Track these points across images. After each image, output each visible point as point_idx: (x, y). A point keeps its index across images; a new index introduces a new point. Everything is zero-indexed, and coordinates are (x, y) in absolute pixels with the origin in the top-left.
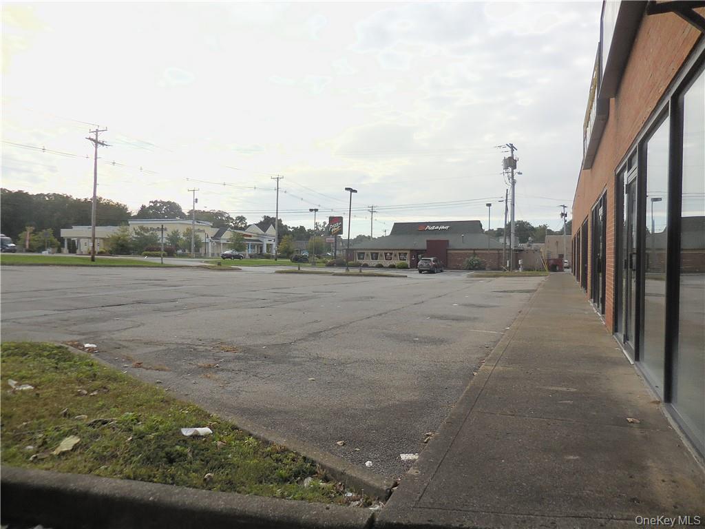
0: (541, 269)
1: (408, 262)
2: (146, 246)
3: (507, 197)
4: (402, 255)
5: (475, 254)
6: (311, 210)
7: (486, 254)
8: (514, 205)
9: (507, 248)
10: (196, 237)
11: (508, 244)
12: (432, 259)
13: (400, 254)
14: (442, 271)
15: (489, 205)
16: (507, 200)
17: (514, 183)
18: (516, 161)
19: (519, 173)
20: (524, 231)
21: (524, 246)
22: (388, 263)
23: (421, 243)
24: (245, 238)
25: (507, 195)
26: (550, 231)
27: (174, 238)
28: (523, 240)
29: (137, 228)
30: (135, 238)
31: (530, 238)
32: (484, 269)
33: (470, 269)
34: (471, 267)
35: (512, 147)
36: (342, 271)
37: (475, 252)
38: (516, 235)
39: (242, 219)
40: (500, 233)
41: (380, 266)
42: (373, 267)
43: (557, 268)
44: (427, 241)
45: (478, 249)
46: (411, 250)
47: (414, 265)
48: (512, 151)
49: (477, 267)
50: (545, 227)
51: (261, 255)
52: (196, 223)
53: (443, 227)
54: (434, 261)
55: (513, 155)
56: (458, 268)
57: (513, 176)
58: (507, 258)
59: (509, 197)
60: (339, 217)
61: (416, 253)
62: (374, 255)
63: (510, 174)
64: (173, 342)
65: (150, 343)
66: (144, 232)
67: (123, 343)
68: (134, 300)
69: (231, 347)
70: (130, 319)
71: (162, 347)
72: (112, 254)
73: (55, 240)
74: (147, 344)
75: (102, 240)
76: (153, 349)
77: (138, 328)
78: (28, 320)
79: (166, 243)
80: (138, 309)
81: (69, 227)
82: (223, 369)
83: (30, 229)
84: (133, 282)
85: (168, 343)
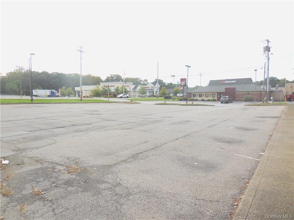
0: (283, 101)
1: (216, 98)
2: (105, 93)
3: (265, 66)
4: (213, 94)
5: (248, 94)
6: (172, 76)
7: (254, 94)
8: (268, 70)
9: (265, 90)
10: (125, 89)
11: (265, 88)
12: (227, 97)
13: (212, 94)
14: (232, 102)
15: (256, 70)
16: (265, 67)
17: (269, 59)
18: (270, 48)
19: (272, 54)
20: (274, 82)
21: (274, 89)
22: (207, 99)
23: (222, 89)
24: (146, 88)
25: (265, 65)
26: (287, 81)
27: (117, 90)
28: (273, 86)
29: (102, 86)
30: (102, 90)
31: (277, 85)
32: (253, 101)
33: (246, 101)
34: (247, 100)
35: (268, 41)
36: (184, 103)
37: (248, 93)
38: (269, 84)
39: (146, 80)
40: (261, 83)
41: (203, 100)
42: (200, 100)
43: (292, 100)
44: (225, 88)
45: (249, 92)
46: (218, 93)
47: (219, 100)
48: (268, 43)
49: (249, 100)
50: (285, 79)
51: (153, 96)
52: (125, 83)
53: (233, 82)
54: (228, 98)
55: (268, 45)
56: (240, 100)
57: (268, 56)
58: (265, 95)
59: (266, 66)
60: (184, 79)
61: (220, 94)
62: (200, 95)
63: (267, 55)
64: (50, 161)
65: (38, 161)
66: (105, 87)
67: (25, 160)
68: (72, 124)
69: (76, 168)
70: (55, 138)
71: (39, 166)
72: (93, 97)
73: (73, 92)
74: (37, 161)
75: (90, 91)
76: (32, 168)
77: (49, 146)
78: (8, 138)
79: (114, 92)
80: (68, 130)
81: (78, 86)
82: (43, 198)
83: (64, 88)
84: (83, 112)
85: (48, 161)
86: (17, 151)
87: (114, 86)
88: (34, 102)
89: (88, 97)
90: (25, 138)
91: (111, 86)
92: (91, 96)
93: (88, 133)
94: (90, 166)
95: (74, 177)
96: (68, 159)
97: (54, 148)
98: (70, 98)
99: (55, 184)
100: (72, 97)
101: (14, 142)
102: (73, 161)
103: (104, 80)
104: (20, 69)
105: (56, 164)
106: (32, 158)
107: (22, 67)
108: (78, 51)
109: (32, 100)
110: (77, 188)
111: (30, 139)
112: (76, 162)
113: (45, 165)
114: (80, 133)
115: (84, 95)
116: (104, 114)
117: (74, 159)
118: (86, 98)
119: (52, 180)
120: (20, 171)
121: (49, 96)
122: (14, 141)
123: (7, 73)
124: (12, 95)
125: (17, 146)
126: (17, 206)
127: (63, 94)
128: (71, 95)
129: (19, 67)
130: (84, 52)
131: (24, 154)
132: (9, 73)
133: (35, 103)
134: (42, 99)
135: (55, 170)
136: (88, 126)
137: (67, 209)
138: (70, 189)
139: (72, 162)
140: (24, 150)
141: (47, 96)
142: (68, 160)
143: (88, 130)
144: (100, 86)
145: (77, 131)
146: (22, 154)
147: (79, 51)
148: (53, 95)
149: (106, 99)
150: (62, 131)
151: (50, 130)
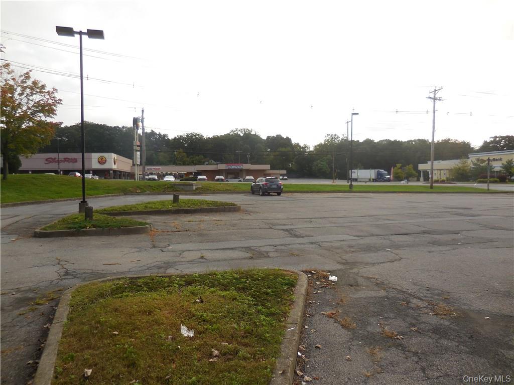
2: (480, 175)
27: (508, 166)
29: (474, 160)
30: (473, 168)
64: (399, 288)
65: (379, 285)
66: (481, 163)
67: (360, 280)
68: (423, 230)
69: (447, 308)
70: (397, 251)
71: (382, 293)
72: (454, 181)
73: (414, 172)
74: (377, 285)
75: (447, 171)
76: (373, 294)
77: (391, 264)
78: (329, 244)
79: (501, 171)
80: (417, 240)
81: (425, 162)
82: (400, 345)
83: (399, 165)
84: (440, 210)
85: (395, 287)
86: (344, 264)
87: (501, 159)
88: (354, 189)
89: (443, 182)
90: (352, 247)
91: (494, 160)
92: (448, 181)
93: (456, 249)
94: (473, 311)
95: (447, 323)
96: (428, 290)
97: (400, 267)
98: (410, 184)
99: (416, 328)
100: (413, 181)
101: (338, 251)
102: (439, 295)
103: (478, 148)
104: (333, 138)
105: (410, 294)
106: (368, 278)
107: (335, 135)
108: (429, 99)
109: (351, 186)
110: (457, 344)
111: (359, 249)
112: (445, 298)
113: (392, 294)
114: (441, 248)
115: (435, 178)
116: (483, 215)
117: (440, 292)
118: (440, 183)
119: (409, 320)
120: (357, 296)
121: (375, 180)
122: (338, 248)
123: (315, 146)
124: (321, 178)
125: (343, 257)
126: (365, 347)
127: (397, 175)
128: (410, 179)
129: (331, 136)
130: (440, 100)
131: (355, 270)
132: (318, 145)
133: (355, 192)
134: (365, 185)
135: (410, 305)
136: (454, 236)
137: (447, 375)
138: (444, 342)
139: (436, 297)
140: (354, 264)
141: (372, 180)
142: (429, 292)
143: (454, 242)
144: (469, 161)
145: (435, 243)
146: (353, 271)
147: (431, 98)
148: (380, 178)
149: (484, 186)
150: (406, 241)
151: (387, 237)
